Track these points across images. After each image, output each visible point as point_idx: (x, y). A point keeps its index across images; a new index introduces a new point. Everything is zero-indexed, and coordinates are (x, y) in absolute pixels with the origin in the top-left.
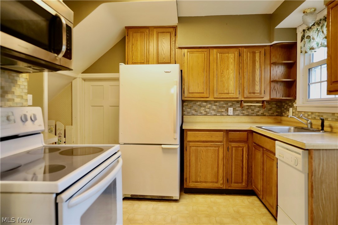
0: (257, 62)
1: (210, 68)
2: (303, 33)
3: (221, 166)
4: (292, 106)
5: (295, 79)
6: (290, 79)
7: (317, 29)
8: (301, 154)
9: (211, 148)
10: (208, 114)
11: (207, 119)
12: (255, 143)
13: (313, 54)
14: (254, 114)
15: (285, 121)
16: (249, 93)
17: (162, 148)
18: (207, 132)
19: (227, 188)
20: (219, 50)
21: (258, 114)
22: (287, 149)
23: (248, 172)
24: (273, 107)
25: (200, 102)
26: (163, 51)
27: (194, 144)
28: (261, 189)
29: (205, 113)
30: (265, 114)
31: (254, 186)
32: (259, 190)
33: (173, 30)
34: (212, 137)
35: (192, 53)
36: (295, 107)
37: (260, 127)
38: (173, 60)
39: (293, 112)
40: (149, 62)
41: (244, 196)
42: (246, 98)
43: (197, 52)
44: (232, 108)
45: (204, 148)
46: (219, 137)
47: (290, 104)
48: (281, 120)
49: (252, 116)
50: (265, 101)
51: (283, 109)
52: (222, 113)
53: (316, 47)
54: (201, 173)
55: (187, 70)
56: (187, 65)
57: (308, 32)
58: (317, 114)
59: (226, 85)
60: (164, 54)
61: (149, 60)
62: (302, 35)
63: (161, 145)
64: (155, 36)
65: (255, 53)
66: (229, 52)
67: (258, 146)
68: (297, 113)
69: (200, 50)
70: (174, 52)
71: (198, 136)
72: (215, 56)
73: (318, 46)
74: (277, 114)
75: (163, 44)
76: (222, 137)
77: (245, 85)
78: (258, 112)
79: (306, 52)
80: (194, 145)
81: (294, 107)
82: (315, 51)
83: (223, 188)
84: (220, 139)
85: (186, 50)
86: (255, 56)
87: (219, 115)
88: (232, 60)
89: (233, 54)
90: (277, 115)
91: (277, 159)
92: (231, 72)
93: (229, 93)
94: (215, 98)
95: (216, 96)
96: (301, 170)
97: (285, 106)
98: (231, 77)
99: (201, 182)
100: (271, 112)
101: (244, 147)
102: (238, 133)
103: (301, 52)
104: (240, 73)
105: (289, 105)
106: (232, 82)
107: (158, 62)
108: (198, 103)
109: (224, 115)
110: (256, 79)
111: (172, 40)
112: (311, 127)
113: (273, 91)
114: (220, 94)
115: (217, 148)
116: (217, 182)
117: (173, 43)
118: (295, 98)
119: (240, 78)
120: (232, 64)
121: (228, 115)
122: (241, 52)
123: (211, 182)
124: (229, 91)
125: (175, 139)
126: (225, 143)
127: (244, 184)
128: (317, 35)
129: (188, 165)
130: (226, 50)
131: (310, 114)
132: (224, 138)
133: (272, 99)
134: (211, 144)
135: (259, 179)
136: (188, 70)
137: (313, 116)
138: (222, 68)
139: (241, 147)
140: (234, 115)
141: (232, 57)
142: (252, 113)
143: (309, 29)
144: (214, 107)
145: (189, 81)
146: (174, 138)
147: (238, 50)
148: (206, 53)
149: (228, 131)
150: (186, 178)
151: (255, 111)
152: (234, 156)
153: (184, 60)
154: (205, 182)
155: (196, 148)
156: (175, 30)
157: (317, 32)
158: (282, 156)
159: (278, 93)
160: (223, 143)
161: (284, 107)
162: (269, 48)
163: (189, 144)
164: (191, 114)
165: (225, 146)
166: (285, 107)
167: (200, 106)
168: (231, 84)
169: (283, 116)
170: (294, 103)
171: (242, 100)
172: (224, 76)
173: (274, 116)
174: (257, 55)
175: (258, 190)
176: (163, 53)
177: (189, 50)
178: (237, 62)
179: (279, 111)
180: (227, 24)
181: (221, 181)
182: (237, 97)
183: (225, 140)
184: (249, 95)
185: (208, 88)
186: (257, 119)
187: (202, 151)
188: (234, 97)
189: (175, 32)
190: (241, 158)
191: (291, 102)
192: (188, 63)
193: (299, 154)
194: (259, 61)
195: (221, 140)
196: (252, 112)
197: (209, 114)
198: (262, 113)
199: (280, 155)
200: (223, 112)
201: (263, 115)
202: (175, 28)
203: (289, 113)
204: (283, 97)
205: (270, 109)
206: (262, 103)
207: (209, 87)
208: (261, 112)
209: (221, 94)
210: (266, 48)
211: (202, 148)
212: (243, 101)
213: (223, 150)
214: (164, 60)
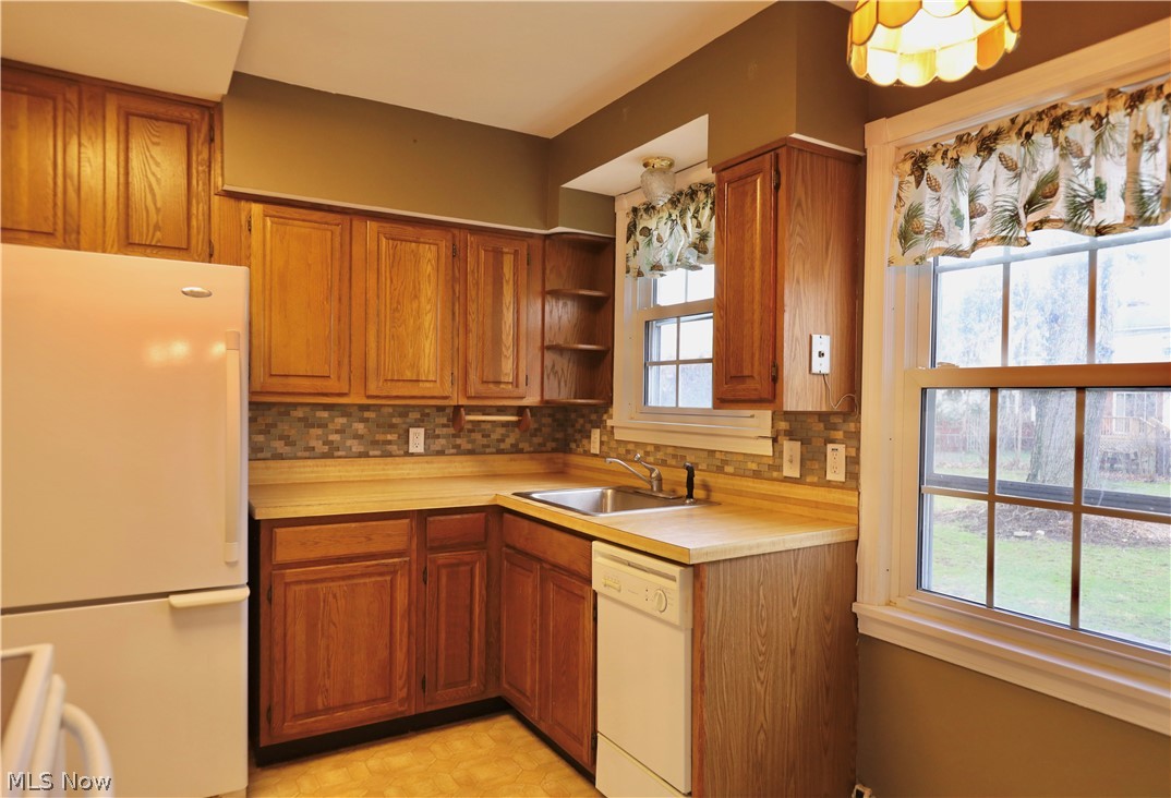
0: (508, 282)
1: (354, 288)
2: (631, 215)
3: (401, 640)
4: (599, 424)
5: (610, 345)
6: (594, 344)
7: (670, 215)
8: (678, 580)
9: (367, 580)
10: (336, 454)
11: (332, 470)
12: (508, 546)
13: (655, 282)
14: (488, 446)
15: (577, 467)
16: (483, 382)
17: (173, 609)
18: (353, 525)
19: (423, 709)
20: (387, 227)
21: (502, 446)
22: (629, 565)
23: (487, 643)
24: (544, 425)
25: (307, 409)
26: (154, 195)
27: (303, 573)
28: (533, 691)
29: (326, 449)
30: (521, 446)
31: (506, 686)
32: (528, 694)
33: (203, 119)
34: (370, 539)
35: (282, 224)
36: (609, 429)
37: (527, 496)
38: (198, 241)
39: (602, 443)
40: (78, 233)
41: (474, 722)
42: (475, 398)
43: (304, 220)
44: (422, 431)
45: (342, 583)
46: (395, 537)
47: (594, 417)
48: (566, 465)
49: (485, 453)
50: (527, 407)
51: (570, 431)
52: (389, 447)
53: (667, 264)
54: (329, 678)
55: (264, 285)
56: (264, 264)
57: (645, 216)
58: (670, 451)
59: (411, 351)
60: (158, 210)
61: (79, 226)
62: (628, 220)
63: (166, 595)
64: (114, 126)
65: (502, 253)
66: (422, 240)
67: (527, 558)
68: (613, 445)
69: (317, 215)
70: (206, 208)
71: (317, 543)
72: (372, 245)
73: (671, 262)
74: (554, 445)
75: (153, 167)
76: (405, 538)
77: (472, 356)
78: (502, 441)
79: (640, 274)
80: (303, 578)
81: (605, 427)
82: (662, 275)
83: (407, 714)
84: (399, 543)
85: (257, 208)
86: (502, 263)
87: (377, 453)
88: (429, 268)
89: (433, 248)
90: (554, 450)
91: (595, 594)
92: (428, 307)
93: (418, 381)
94: (369, 397)
95: (372, 390)
96: (677, 623)
97: (577, 421)
98: (427, 326)
99: (328, 710)
100: (536, 440)
101: (475, 563)
102: (458, 517)
103: (628, 272)
104: (454, 314)
105: (591, 422)
106: (429, 341)
107: (127, 237)
108: (299, 413)
109: (394, 453)
110: (504, 337)
111: (194, 158)
112: (660, 490)
113: (552, 377)
114: (389, 383)
115: (388, 578)
116: (386, 699)
117: (200, 168)
118: (610, 402)
119: (455, 332)
120: (429, 282)
121: (407, 454)
122: (457, 243)
123: (366, 703)
124: (418, 375)
125: (232, 565)
126: (414, 556)
127: (475, 685)
128: (671, 233)
129: (278, 654)
130: (410, 230)
131: (649, 449)
132: (410, 539)
133: (547, 402)
134: (368, 566)
135: (528, 658)
136: (268, 287)
137: (660, 455)
138: (396, 293)
139: (467, 564)
140: (428, 453)
141: (428, 258)
142: (484, 446)
143: (650, 208)
144: (360, 427)
145: (270, 332)
146: (227, 563)
147: (449, 236)
148: (338, 230)
149: (422, 517)
150: (269, 710)
151: (495, 436)
152: (443, 595)
153: (249, 247)
154: (345, 707)
155: (309, 586)
156: (211, 117)
157: (670, 223)
158: (617, 586)
159: (562, 384)
160: (407, 559)
161: (573, 426)
162: (538, 243)
163: (283, 575)
164: (269, 455)
165: (414, 567)
166: (578, 426)
167: (308, 423)
168: (427, 351)
169: (570, 451)
170: (605, 417)
171: (460, 403)
172: (405, 320)
173: (547, 452)
174: (508, 262)
175: (524, 695)
176: (155, 204)
177: (272, 209)
178: (446, 275)
179: (559, 435)
180: (415, 141)
181: (401, 690)
182: (446, 394)
183: (414, 546)
184: (482, 389)
185: (346, 360)
186: (500, 463)
187: (335, 596)
188: (436, 394)
189: (211, 129)
190: (468, 602)
191: (596, 412)
192: (268, 258)
193: (673, 579)
194: (511, 282)
195: (401, 547)
196: (485, 441)
197: (340, 453)
198: (512, 445)
199: (608, 582)
200: (390, 442)
201: (516, 450)
202: (209, 111)
203: (590, 442)
204: (575, 398)
205: (536, 430)
206: (517, 415)
207: (350, 356)
208: (510, 441)
209: (394, 383)
210: (531, 241)
211: (332, 584)
212: (462, 406)
213: (407, 582)
214: (158, 234)
